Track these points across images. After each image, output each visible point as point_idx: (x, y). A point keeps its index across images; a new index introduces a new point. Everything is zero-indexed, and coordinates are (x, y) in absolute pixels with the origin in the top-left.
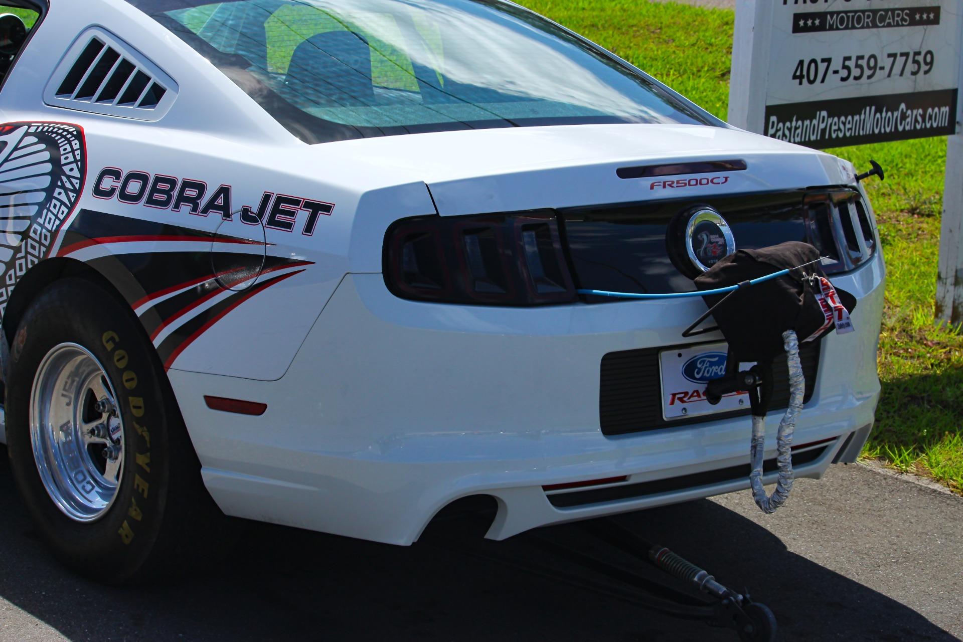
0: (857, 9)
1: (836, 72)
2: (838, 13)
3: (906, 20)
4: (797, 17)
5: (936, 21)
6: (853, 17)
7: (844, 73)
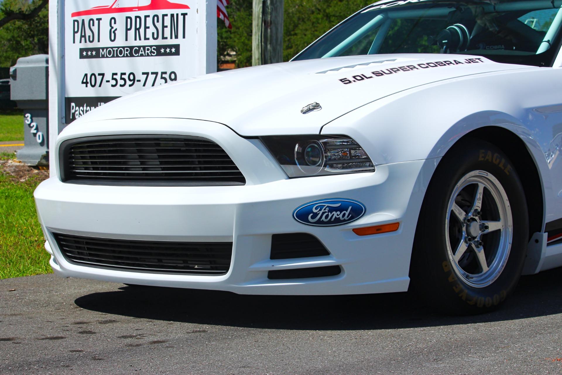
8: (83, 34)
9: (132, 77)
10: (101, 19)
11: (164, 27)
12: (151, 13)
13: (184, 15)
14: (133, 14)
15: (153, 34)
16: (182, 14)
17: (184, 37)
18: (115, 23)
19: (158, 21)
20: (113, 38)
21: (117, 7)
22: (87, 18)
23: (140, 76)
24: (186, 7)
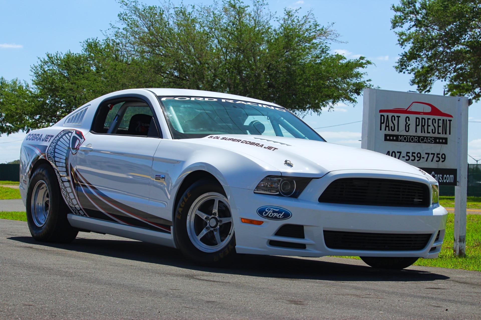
0: (411, 135)
1: (403, 157)
2: (403, 136)
3: (433, 142)
4: (386, 136)
5: (446, 143)
6: (410, 138)
7: (407, 158)
8: (387, 125)
9: (419, 155)
10: (400, 117)
11: (439, 126)
12: (432, 117)
13: (450, 121)
14: (420, 116)
15: (432, 130)
16: (449, 120)
17: (450, 134)
18: (409, 120)
19: (435, 123)
20: (407, 130)
21: (410, 110)
22: (390, 115)
23: (424, 155)
24: (451, 116)
